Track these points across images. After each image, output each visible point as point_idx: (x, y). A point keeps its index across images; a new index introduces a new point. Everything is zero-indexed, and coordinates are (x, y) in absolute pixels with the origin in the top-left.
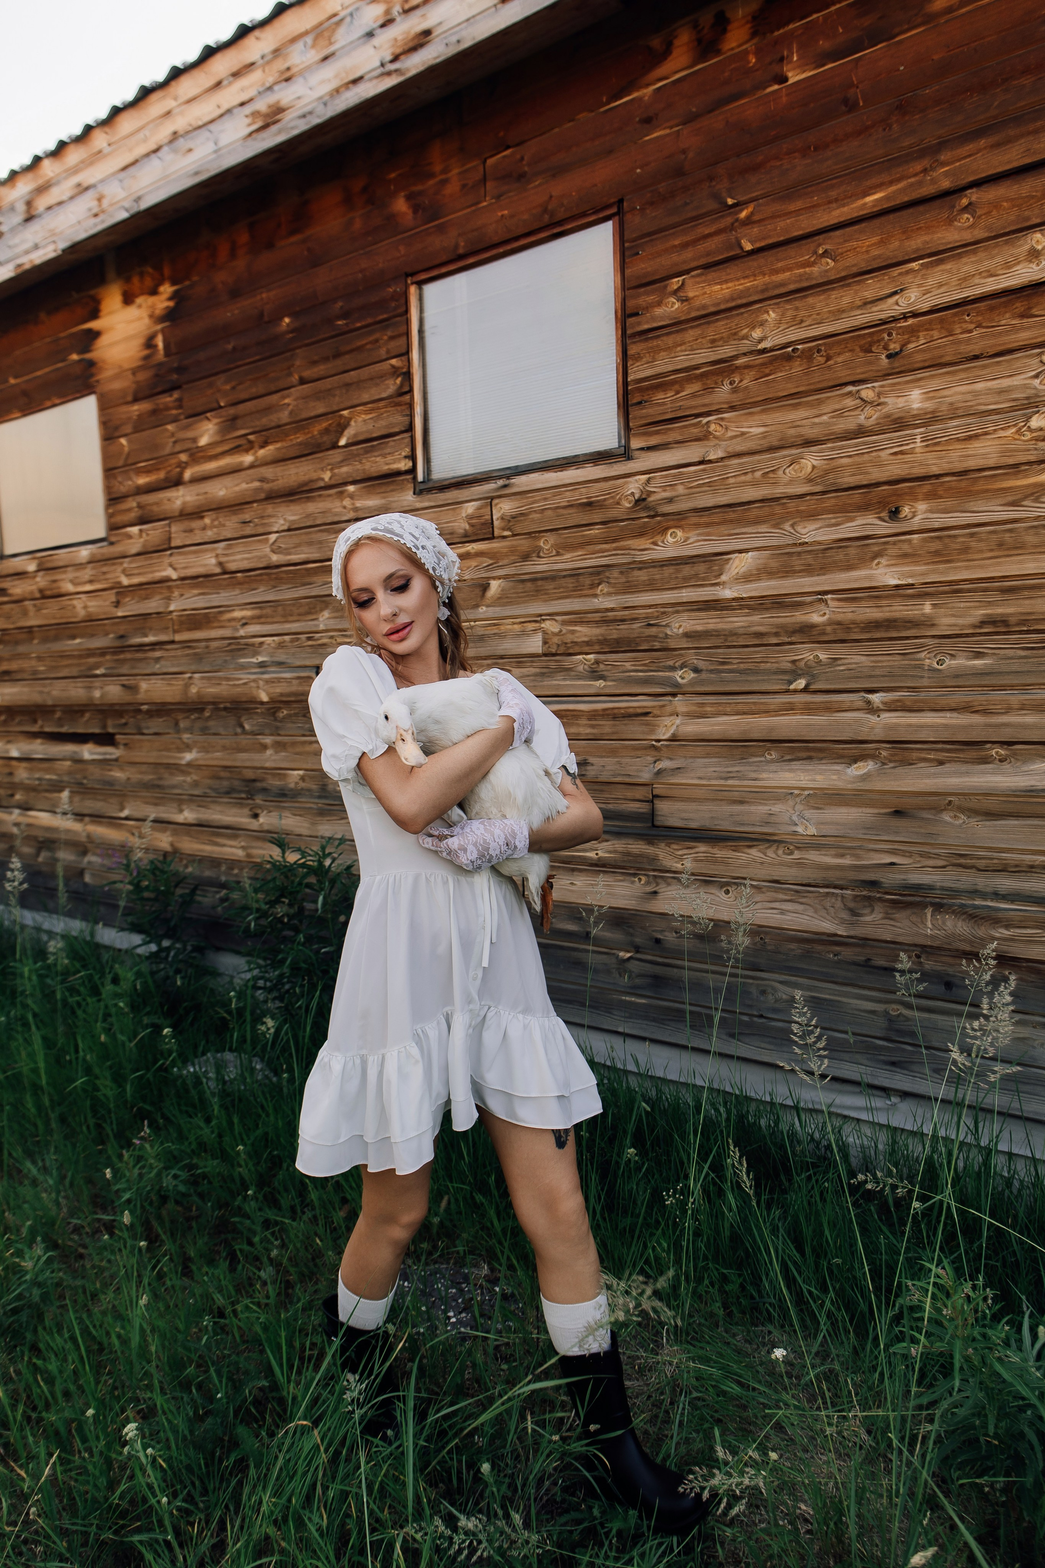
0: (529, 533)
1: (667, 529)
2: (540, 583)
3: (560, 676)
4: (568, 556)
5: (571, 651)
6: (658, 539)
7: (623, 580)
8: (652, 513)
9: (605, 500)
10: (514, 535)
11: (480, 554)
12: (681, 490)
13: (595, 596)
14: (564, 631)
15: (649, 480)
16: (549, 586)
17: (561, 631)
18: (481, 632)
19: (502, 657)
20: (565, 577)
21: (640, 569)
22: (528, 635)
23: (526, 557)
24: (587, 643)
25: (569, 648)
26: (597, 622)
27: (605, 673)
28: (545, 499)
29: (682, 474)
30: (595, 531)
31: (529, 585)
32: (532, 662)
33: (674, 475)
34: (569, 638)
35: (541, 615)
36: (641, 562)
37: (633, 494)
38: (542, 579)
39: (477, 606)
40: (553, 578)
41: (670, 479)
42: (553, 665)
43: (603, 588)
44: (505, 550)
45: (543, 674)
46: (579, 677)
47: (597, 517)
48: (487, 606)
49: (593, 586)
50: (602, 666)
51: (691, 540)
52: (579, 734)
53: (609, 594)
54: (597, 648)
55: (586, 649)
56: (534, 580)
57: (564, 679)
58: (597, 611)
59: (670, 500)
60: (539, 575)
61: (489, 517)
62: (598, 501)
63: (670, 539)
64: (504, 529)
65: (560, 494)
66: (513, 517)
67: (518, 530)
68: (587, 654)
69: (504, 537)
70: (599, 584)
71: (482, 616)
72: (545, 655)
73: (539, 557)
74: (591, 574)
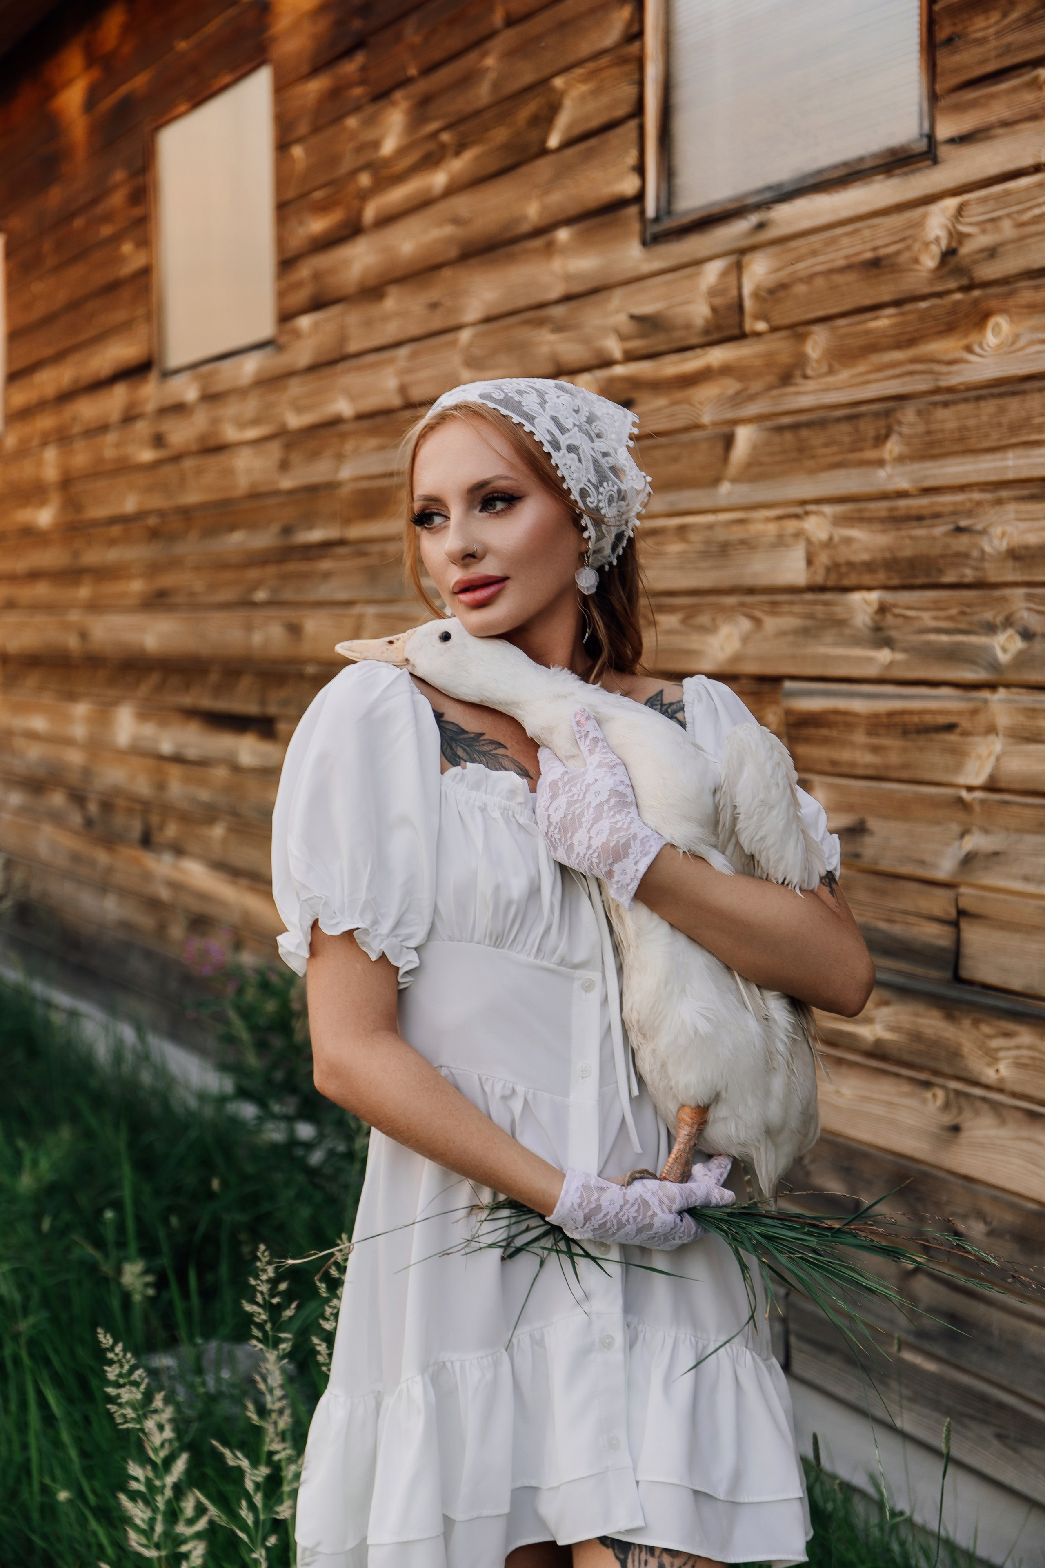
0: (792, 327)
1: (986, 316)
2: (804, 433)
3: (829, 636)
4: (844, 375)
5: (846, 582)
6: (973, 338)
7: (921, 429)
8: (965, 281)
9: (898, 253)
10: (774, 329)
11: (726, 370)
12: (1008, 229)
13: (880, 463)
14: (836, 539)
15: (960, 211)
16: (816, 438)
17: (831, 539)
18: (721, 535)
19: (751, 591)
20: (838, 420)
21: (946, 404)
22: (787, 546)
23: (786, 378)
24: (869, 567)
25: (841, 576)
26: (882, 520)
27: (894, 634)
28: (814, 253)
29: (1007, 193)
30: (883, 322)
31: (788, 437)
32: (791, 603)
33: (997, 198)
34: (845, 554)
35: (804, 503)
36: (950, 390)
37: (937, 240)
38: (809, 425)
39: (716, 482)
40: (821, 424)
41: (991, 204)
42: (819, 610)
43: (893, 447)
44: (758, 362)
45: (805, 632)
46: (856, 641)
47: (886, 291)
48: (734, 481)
49: (880, 440)
50: (890, 619)
51: (1022, 342)
52: (853, 764)
53: (901, 459)
54: (881, 577)
55: (867, 579)
56: (795, 427)
57: (835, 644)
58: (884, 496)
59: (992, 253)
60: (804, 418)
61: (734, 293)
62: (888, 256)
63: (991, 339)
64: (757, 317)
65: (834, 241)
66: (772, 291)
67: (780, 320)
68: (869, 589)
69: (758, 335)
70: (887, 436)
71: (723, 502)
72: (812, 588)
73: (805, 377)
74: (877, 415)
